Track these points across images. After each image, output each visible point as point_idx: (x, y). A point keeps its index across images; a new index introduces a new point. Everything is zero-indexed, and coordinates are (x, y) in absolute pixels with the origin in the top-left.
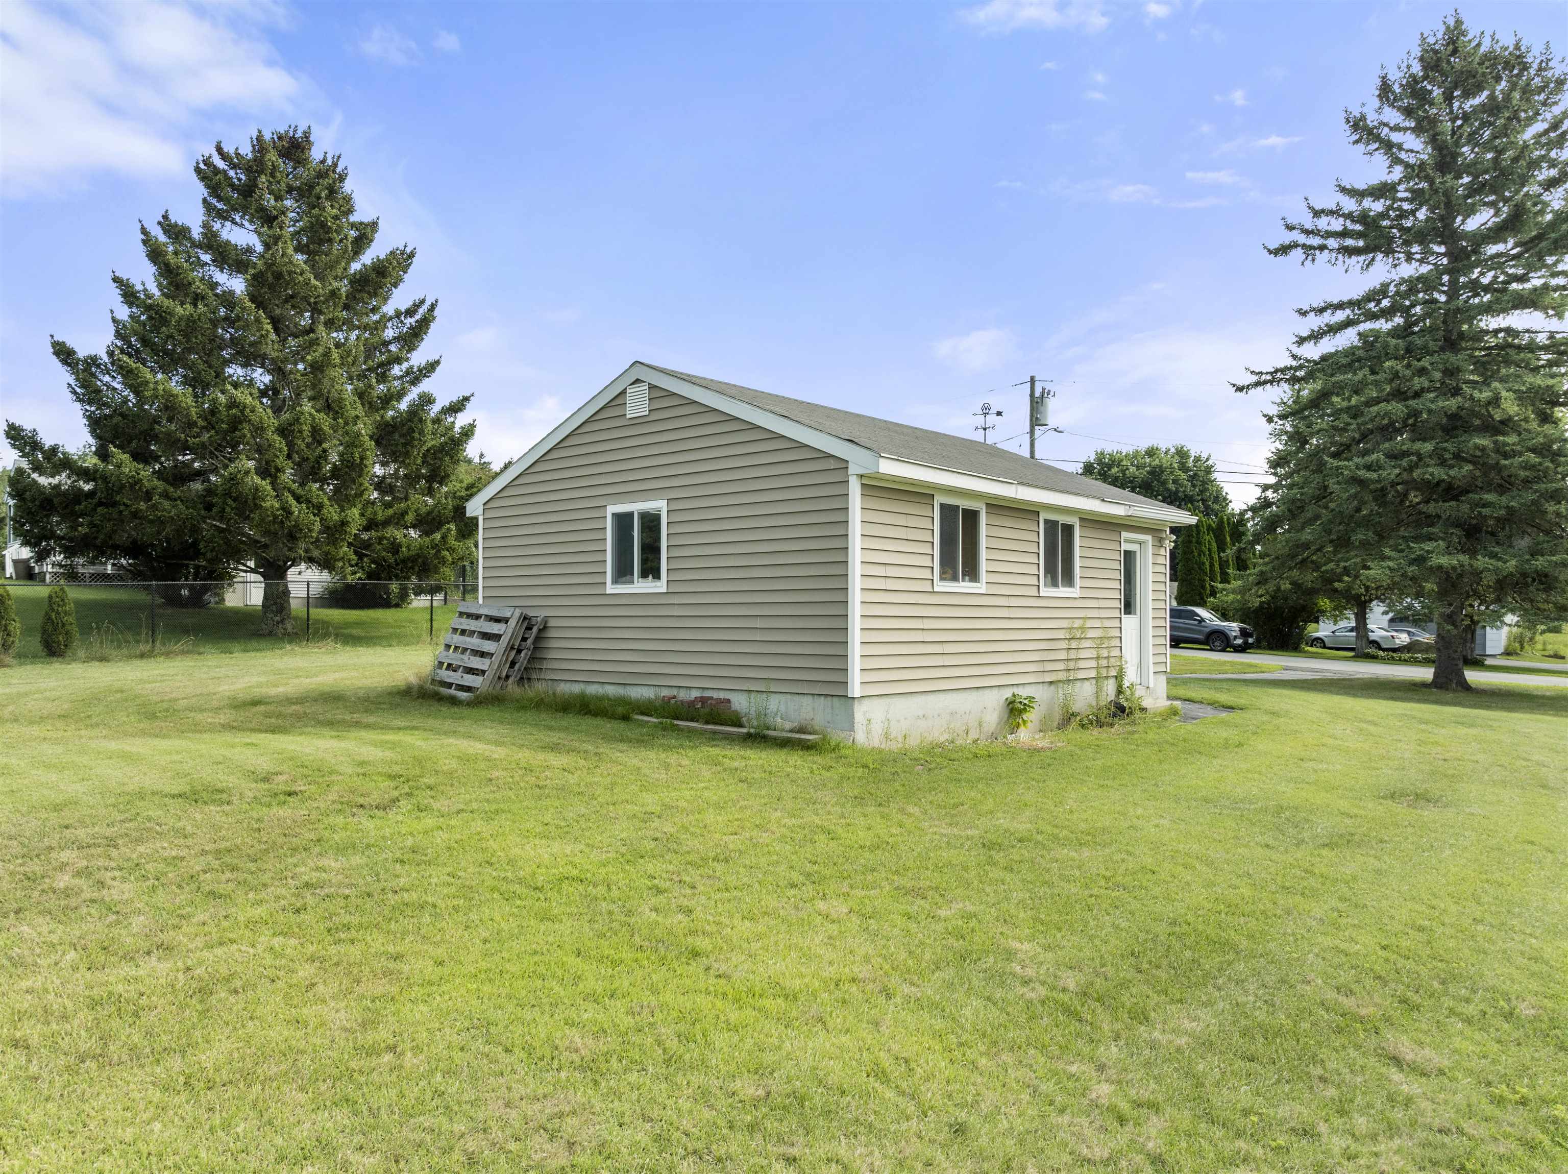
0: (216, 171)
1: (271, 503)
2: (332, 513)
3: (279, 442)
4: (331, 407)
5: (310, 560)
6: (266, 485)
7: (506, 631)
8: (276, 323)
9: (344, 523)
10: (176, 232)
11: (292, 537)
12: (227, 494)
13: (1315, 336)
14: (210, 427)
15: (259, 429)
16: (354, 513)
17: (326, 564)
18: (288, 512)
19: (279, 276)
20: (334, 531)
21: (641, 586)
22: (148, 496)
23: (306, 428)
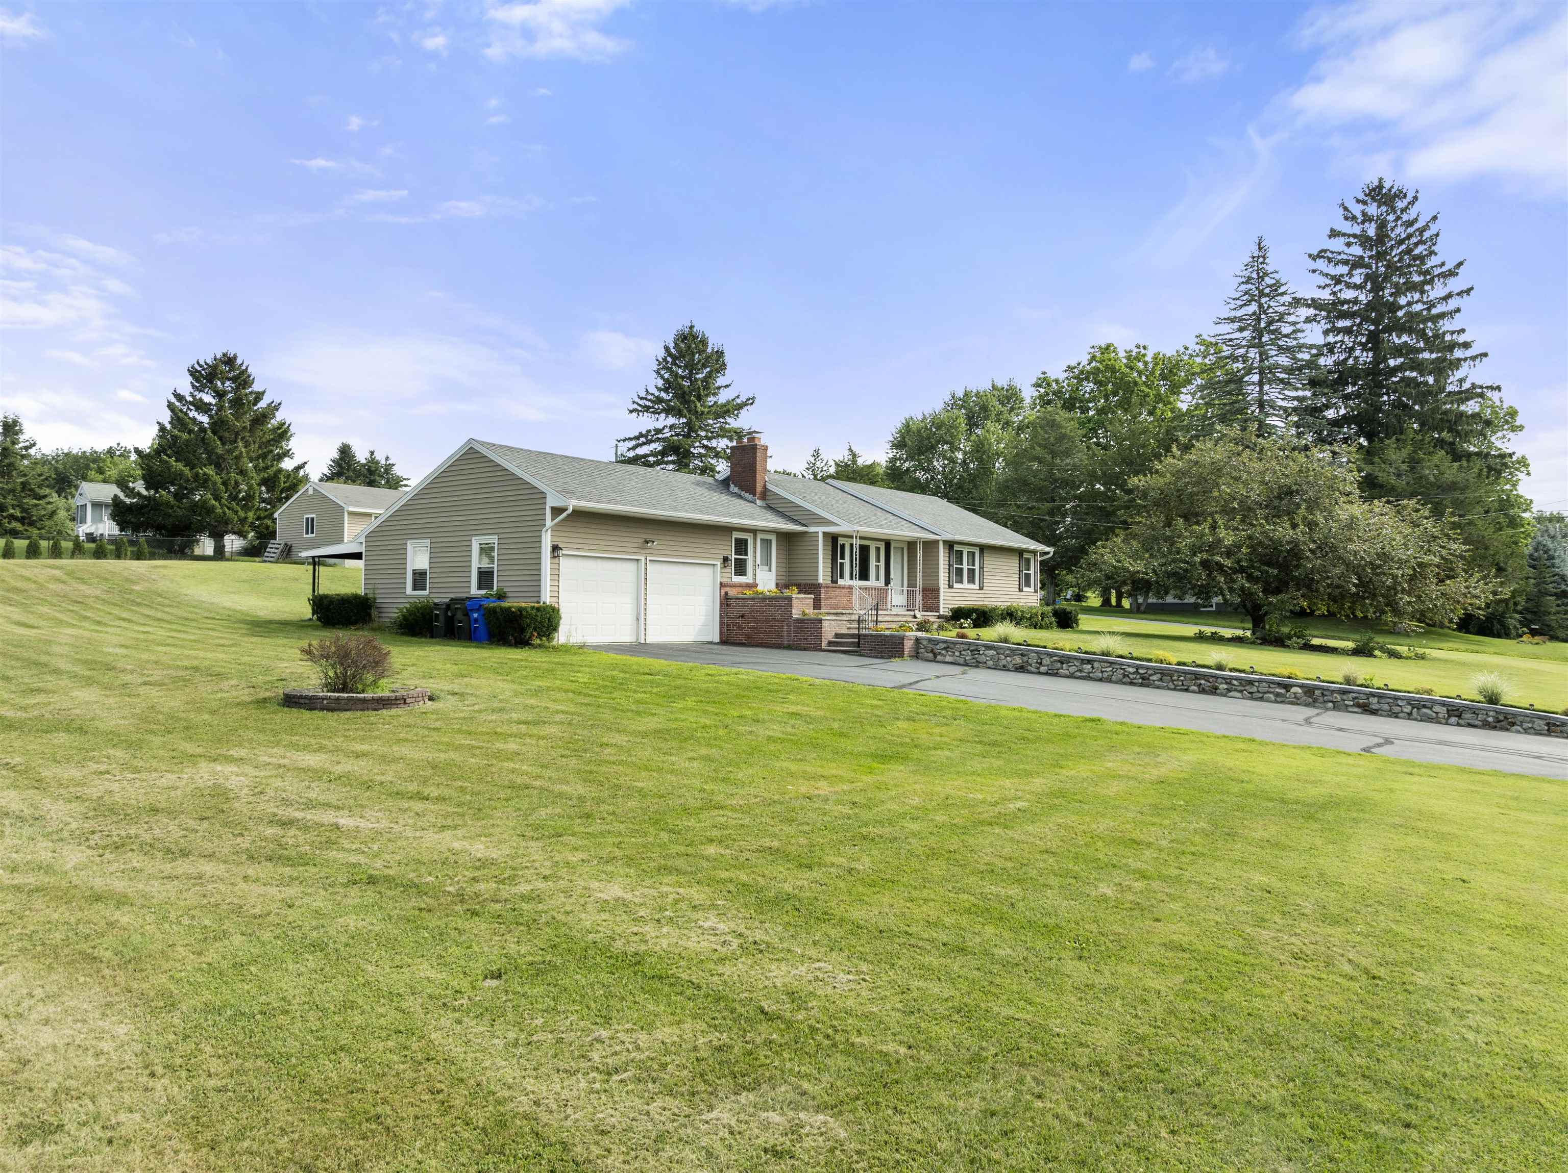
0: (197, 371)
1: (219, 510)
2: (242, 514)
3: (222, 488)
4: (242, 472)
5: (234, 533)
6: (217, 504)
7: (281, 547)
8: (220, 438)
9: (246, 518)
10: (180, 398)
11: (226, 523)
12: (202, 507)
13: (634, 448)
14: (195, 481)
15: (215, 483)
16: (251, 514)
17: (241, 534)
18: (224, 513)
19: (222, 422)
20: (243, 521)
21: (310, 535)
22: (172, 507)
23: (233, 482)
